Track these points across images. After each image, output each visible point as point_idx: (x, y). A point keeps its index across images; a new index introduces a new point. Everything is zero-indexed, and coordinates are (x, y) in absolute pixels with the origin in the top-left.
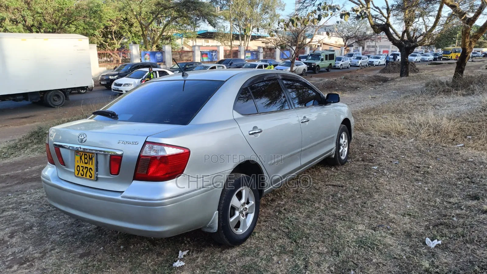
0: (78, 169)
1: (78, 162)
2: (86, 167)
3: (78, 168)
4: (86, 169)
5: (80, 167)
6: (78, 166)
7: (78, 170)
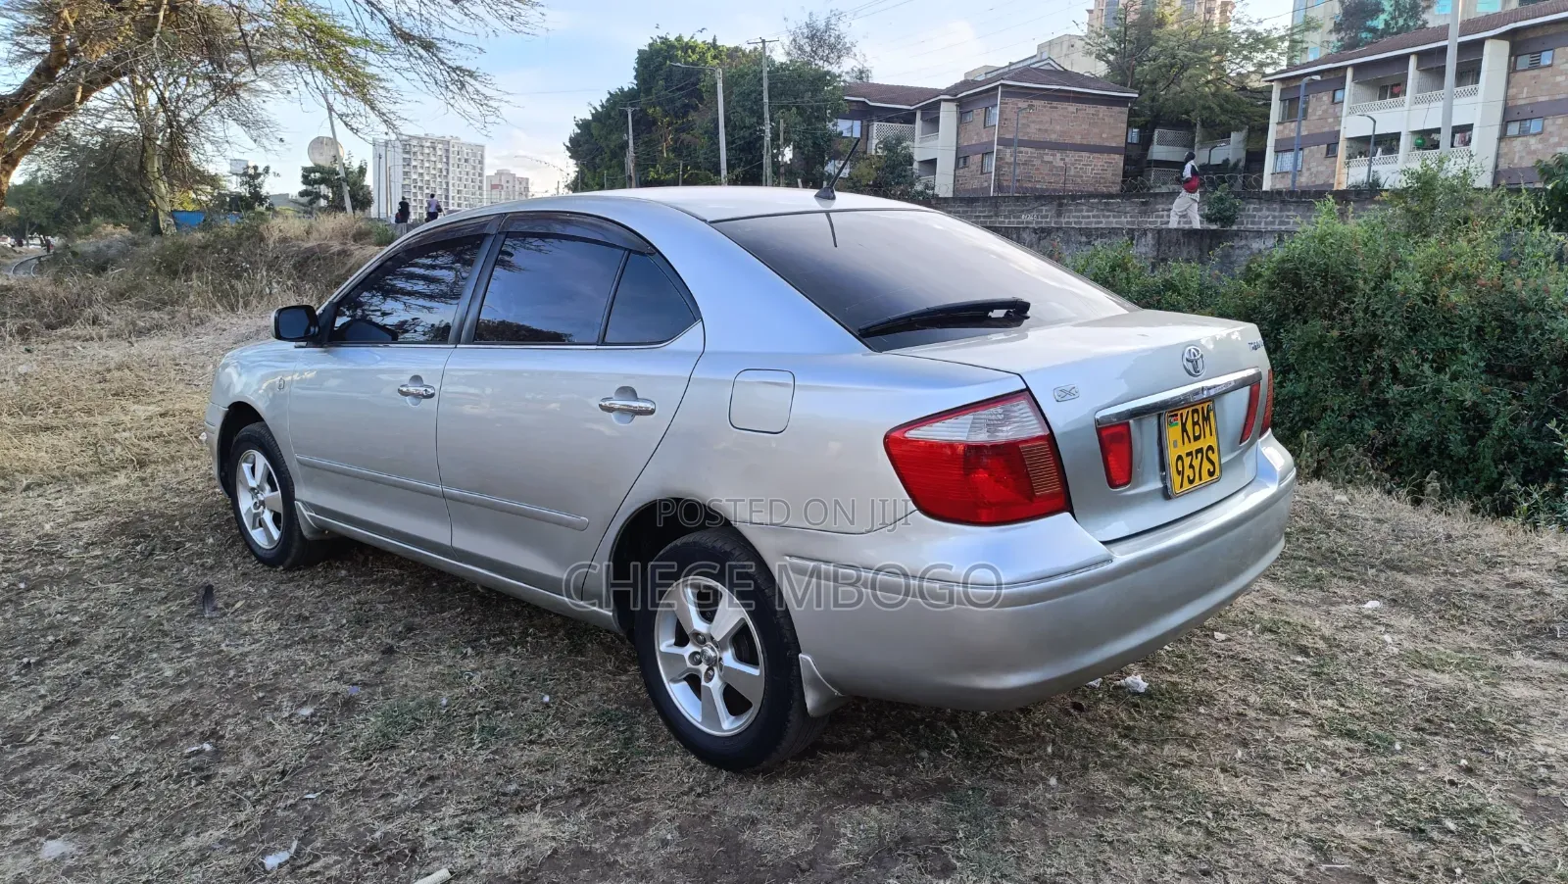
0: (1180, 469)
1: (1175, 446)
2: (1200, 451)
3: (1180, 463)
4: (1199, 455)
5: (1184, 456)
6: (1180, 458)
7: (1179, 473)
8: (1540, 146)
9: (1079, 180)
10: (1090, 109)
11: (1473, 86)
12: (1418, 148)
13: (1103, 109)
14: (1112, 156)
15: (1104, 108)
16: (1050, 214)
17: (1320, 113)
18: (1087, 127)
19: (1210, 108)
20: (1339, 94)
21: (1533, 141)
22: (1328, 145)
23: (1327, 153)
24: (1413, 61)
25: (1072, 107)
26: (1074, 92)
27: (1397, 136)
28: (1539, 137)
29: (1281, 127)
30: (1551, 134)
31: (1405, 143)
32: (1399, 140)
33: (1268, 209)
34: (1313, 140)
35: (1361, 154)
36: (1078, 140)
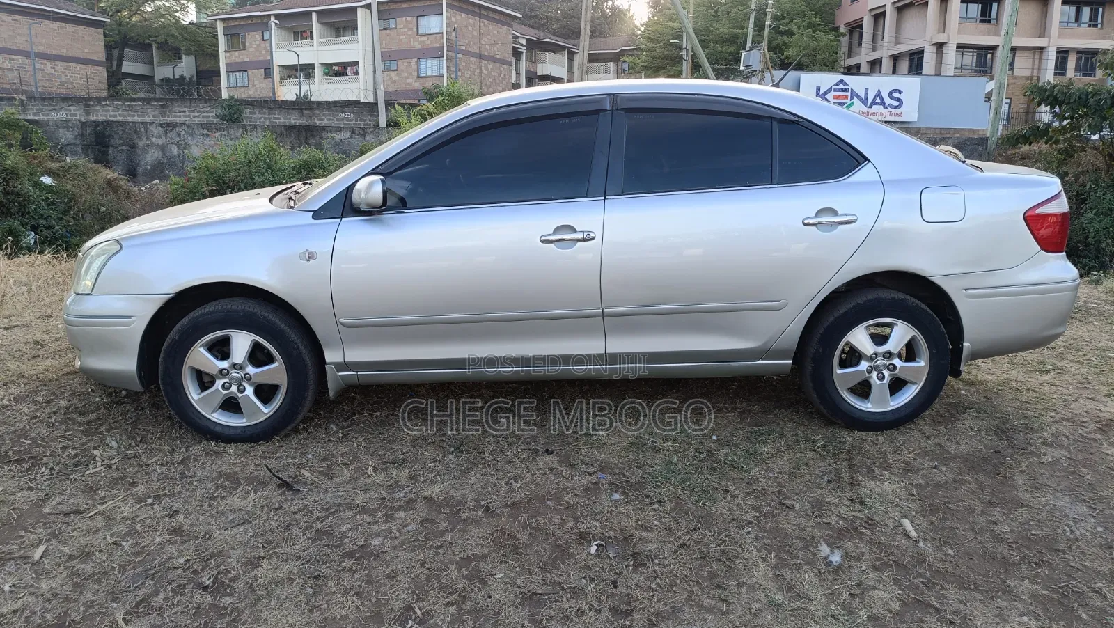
8: (397, 78)
9: (70, 86)
10: (69, 28)
11: (353, 37)
12: (327, 75)
13: (80, 28)
14: (96, 67)
15: (82, 27)
16: (78, 113)
17: (255, 46)
18: (70, 42)
19: (173, 35)
20: (266, 36)
21: (393, 74)
22: (265, 69)
23: (265, 75)
24: (314, 16)
25: (54, 25)
26: (53, 12)
27: (312, 67)
28: (396, 72)
29: (228, 54)
30: (402, 70)
31: (318, 71)
32: (314, 69)
33: (260, 113)
34: (254, 65)
35: (289, 77)
36: (63, 52)
